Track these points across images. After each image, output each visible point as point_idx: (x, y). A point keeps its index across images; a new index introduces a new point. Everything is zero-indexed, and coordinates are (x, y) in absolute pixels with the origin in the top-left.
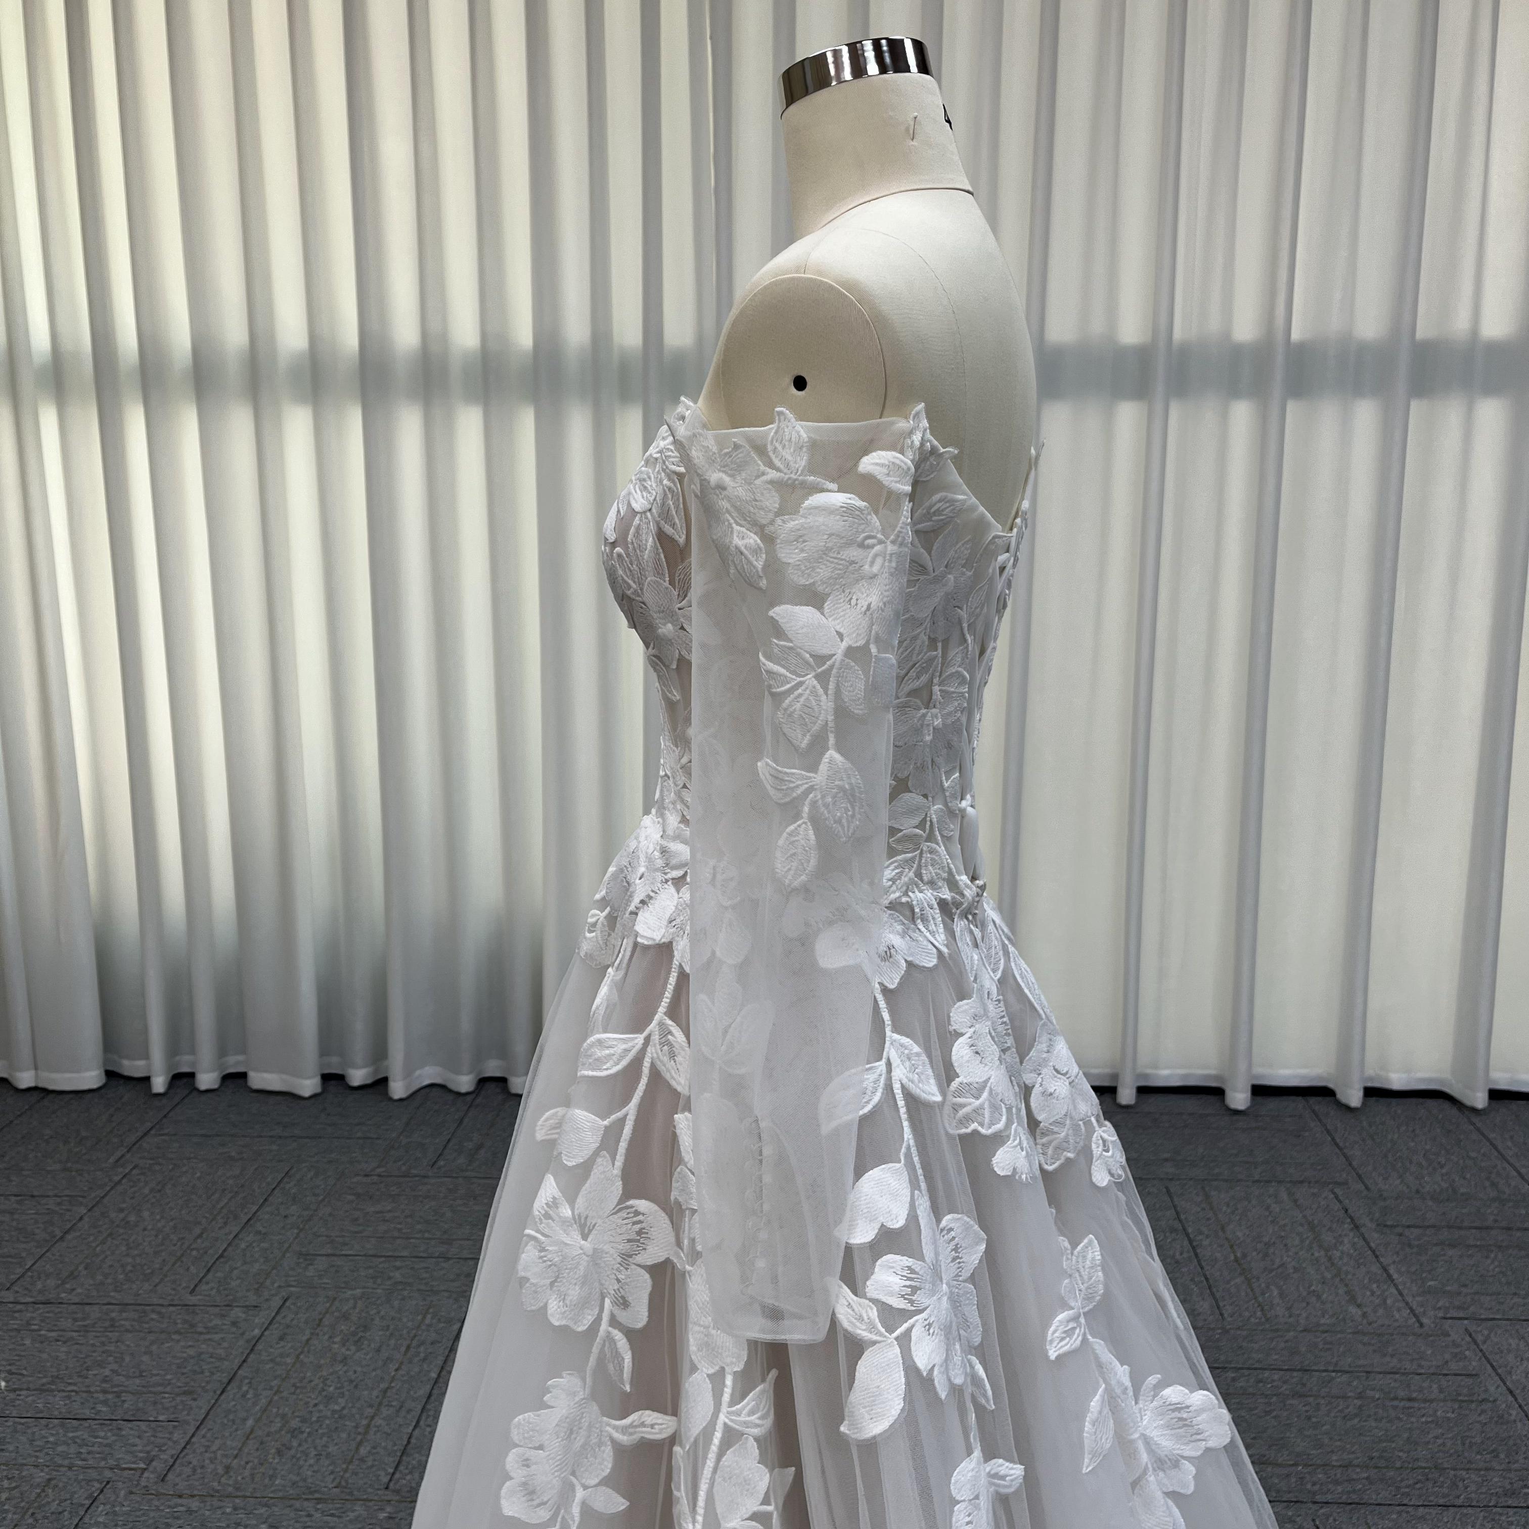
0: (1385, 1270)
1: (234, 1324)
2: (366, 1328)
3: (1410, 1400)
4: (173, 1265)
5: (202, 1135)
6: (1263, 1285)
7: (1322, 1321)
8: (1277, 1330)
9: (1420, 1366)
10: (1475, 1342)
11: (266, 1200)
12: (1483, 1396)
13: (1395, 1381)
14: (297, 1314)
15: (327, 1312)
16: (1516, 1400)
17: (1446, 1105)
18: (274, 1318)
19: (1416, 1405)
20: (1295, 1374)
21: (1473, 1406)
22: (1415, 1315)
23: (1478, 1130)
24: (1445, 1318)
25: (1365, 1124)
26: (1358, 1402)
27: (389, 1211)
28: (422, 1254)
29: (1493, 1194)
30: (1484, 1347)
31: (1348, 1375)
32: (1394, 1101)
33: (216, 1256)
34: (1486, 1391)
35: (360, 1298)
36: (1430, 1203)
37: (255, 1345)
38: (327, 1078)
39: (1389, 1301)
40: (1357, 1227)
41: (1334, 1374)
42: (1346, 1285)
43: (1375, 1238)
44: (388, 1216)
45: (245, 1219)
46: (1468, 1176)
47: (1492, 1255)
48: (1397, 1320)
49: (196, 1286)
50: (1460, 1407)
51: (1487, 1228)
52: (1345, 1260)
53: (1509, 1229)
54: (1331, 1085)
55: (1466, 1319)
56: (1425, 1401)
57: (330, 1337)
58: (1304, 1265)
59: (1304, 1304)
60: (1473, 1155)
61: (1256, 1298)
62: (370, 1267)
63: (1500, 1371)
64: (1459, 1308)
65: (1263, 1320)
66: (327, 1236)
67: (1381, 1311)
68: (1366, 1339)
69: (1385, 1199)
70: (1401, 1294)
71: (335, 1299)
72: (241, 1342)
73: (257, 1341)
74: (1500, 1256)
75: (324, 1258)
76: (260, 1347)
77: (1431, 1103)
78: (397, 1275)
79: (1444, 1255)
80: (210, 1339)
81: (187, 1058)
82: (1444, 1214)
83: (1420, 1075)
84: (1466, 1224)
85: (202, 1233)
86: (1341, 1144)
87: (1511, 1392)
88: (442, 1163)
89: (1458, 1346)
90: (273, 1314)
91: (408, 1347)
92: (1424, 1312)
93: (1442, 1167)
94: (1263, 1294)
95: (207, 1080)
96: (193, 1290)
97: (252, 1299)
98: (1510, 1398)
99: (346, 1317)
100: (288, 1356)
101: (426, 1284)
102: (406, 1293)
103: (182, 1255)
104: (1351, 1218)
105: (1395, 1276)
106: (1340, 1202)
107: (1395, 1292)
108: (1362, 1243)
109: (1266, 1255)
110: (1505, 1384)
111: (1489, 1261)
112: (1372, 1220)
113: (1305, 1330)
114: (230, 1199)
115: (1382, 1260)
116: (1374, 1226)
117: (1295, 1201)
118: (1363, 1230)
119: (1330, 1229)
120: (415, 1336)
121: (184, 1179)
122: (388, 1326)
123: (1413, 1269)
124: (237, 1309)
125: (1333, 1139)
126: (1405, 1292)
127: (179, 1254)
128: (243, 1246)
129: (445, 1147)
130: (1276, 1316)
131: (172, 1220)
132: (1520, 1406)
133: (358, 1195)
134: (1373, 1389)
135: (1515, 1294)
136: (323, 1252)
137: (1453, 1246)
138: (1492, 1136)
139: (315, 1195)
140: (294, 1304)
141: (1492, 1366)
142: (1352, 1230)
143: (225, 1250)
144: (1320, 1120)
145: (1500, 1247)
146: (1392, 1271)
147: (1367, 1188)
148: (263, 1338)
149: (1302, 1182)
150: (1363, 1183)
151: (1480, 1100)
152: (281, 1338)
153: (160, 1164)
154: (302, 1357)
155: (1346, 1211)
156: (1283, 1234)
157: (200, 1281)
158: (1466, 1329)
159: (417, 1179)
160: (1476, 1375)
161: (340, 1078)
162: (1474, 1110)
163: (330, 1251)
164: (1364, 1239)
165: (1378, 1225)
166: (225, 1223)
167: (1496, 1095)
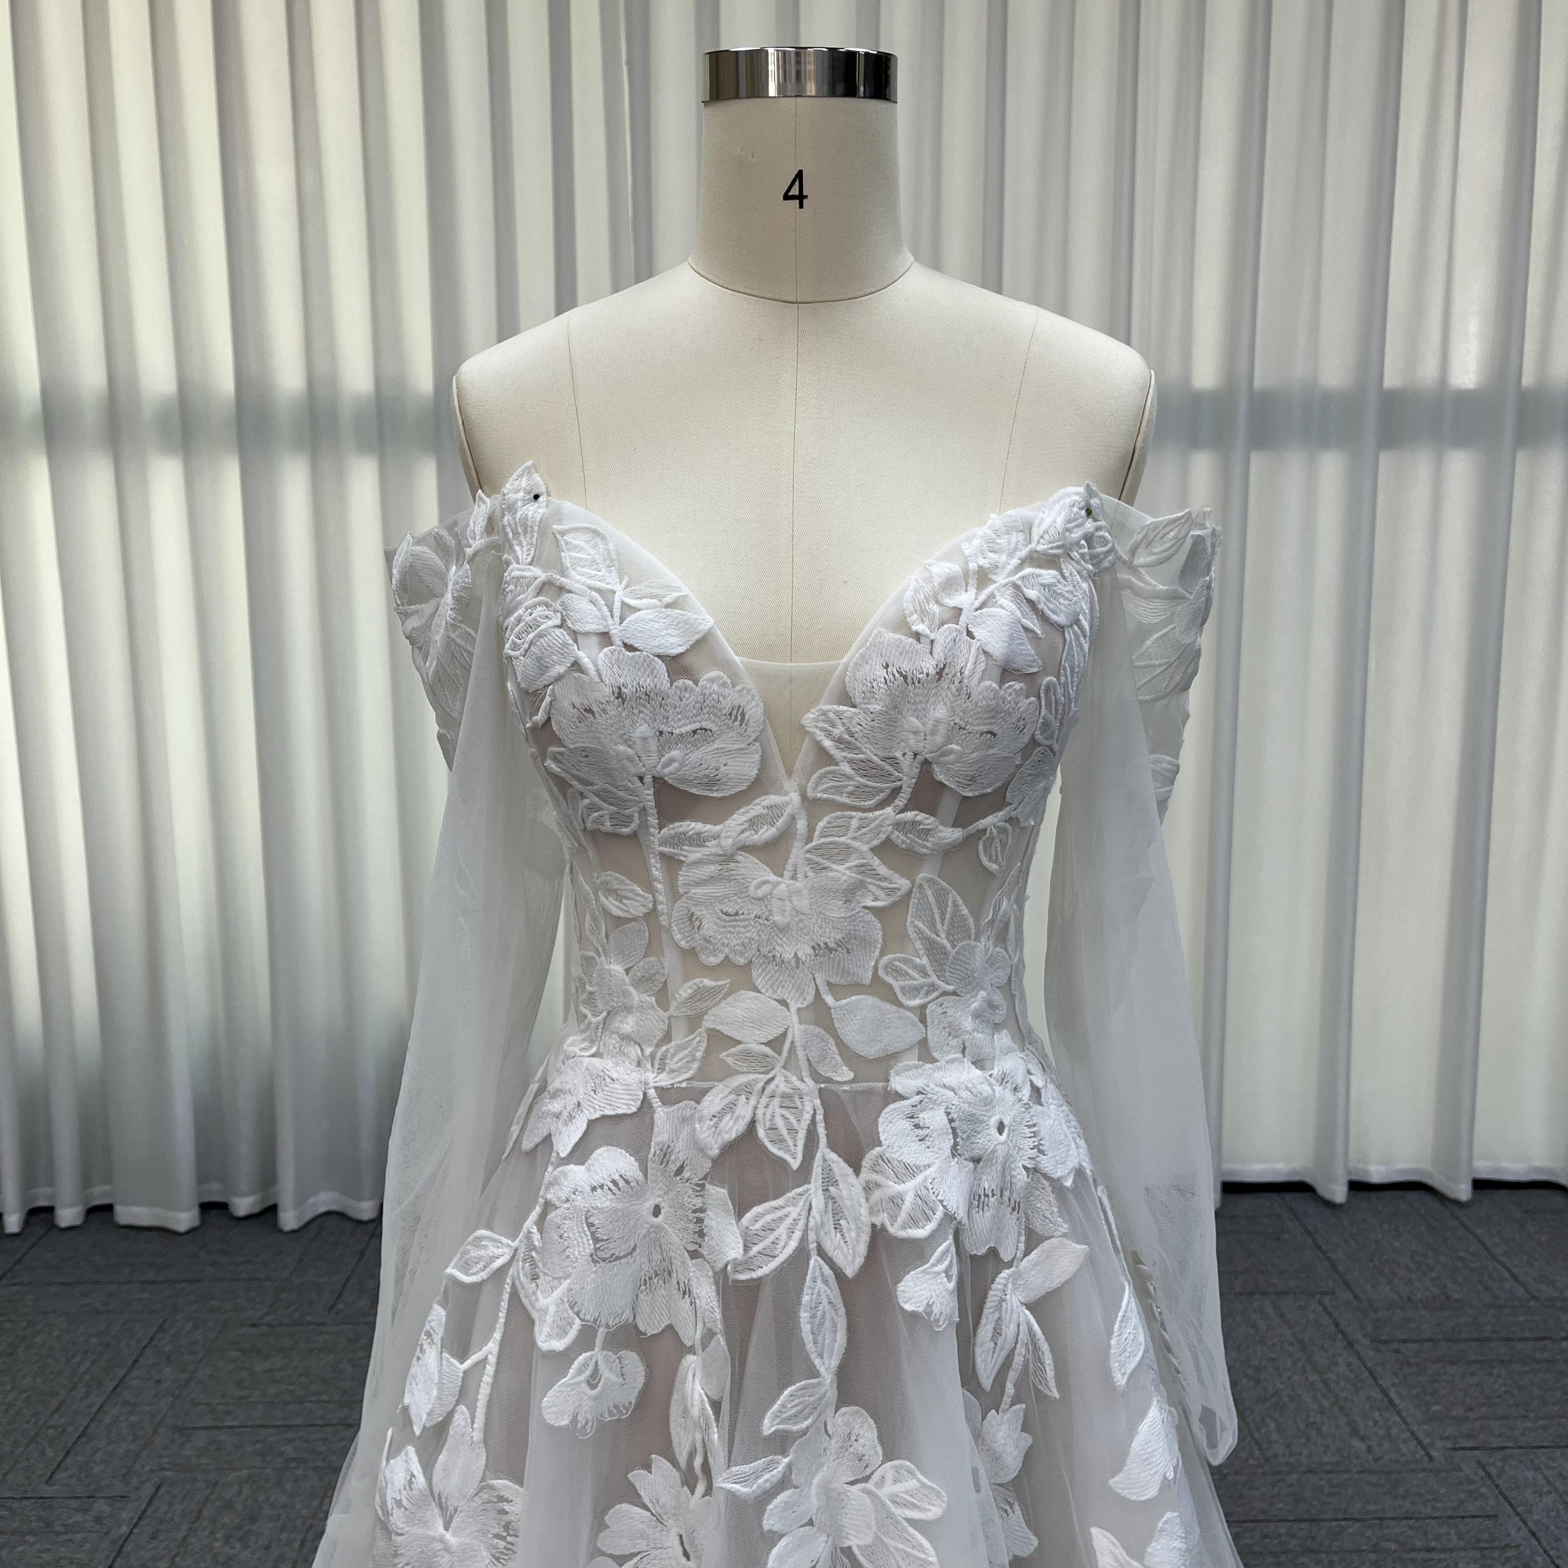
0: (1385, 1393)
1: (98, 1520)
2: (253, 1519)
3: (1428, 1550)
4: (26, 1447)
5: (62, 1284)
6: (1258, 1419)
7: (1325, 1459)
8: (1278, 1473)
9: (1434, 1508)
10: (1489, 1475)
11: (136, 1361)
12: (1506, 1541)
13: (1411, 1528)
14: (171, 1504)
15: (206, 1501)
16: (1540, 1543)
17: (1427, 1197)
18: (144, 1512)
19: (1436, 1556)
20: (1303, 1525)
21: (1496, 1554)
22: (1423, 1447)
23: (1463, 1225)
24: (1454, 1449)
25: (1346, 1223)
26: (1372, 1556)
27: (280, 1369)
28: (319, 1422)
29: (1488, 1299)
30: (1500, 1482)
31: (1358, 1525)
32: (1373, 1195)
33: (77, 1435)
34: (1508, 1535)
35: (247, 1481)
36: (1423, 1312)
37: (122, 1546)
38: (206, 1208)
39: (1394, 1432)
40: (1350, 1344)
41: (1343, 1523)
42: (1347, 1415)
43: (1370, 1355)
44: (279, 1375)
45: (110, 1385)
46: (1460, 1279)
47: (1496, 1372)
48: (1403, 1455)
49: (53, 1473)
50: (1483, 1556)
51: (1487, 1340)
52: (1342, 1384)
53: (1509, 1339)
54: (1308, 1180)
55: (1477, 1449)
56: (1445, 1550)
57: (211, 1533)
58: (1299, 1392)
59: (1303, 1440)
60: (1462, 1254)
61: (1251, 1435)
62: (258, 1441)
63: (1519, 1509)
64: (1469, 1436)
65: (1262, 1461)
66: (206, 1404)
67: (1386, 1445)
68: (1374, 1479)
69: (1376, 1311)
70: (1405, 1422)
71: (217, 1483)
72: (105, 1544)
73: (125, 1541)
74: (1504, 1372)
75: (204, 1432)
76: (128, 1548)
77: (1411, 1195)
78: (289, 1450)
79: (1445, 1374)
80: (70, 1540)
81: (44, 1190)
82: (1439, 1325)
83: (1399, 1166)
84: (1464, 1336)
85: (60, 1406)
86: (1324, 1247)
87: (1533, 1534)
88: (340, 1306)
89: (1470, 1482)
90: (144, 1506)
91: (303, 1541)
92: (1432, 1444)
93: (1432, 1270)
94: (1259, 1429)
95: (68, 1215)
96: (50, 1477)
97: (119, 1488)
98: (1534, 1542)
99: (228, 1506)
100: (161, 1558)
101: (324, 1459)
102: (299, 1472)
103: (37, 1434)
104: (1342, 1332)
105: (1397, 1401)
106: (1330, 1315)
107: (1397, 1418)
108: (1357, 1363)
109: (1258, 1382)
110: (1526, 1524)
111: (1493, 1379)
112: (1365, 1335)
113: (1309, 1471)
114: (94, 1362)
115: (1381, 1382)
116: (1368, 1343)
117: (1282, 1316)
118: (1357, 1347)
119: (1322, 1348)
120: (311, 1526)
121: (38, 1340)
122: (279, 1515)
123: (1415, 1392)
124: (102, 1501)
125: (1315, 1241)
126: (1409, 1420)
127: (32, 1433)
128: (108, 1420)
129: (344, 1285)
130: (1276, 1456)
131: (25, 1391)
132: (1545, 1552)
133: (244, 1351)
134: (1388, 1540)
135: (1525, 1417)
136: (202, 1424)
137: (1453, 1363)
138: (1479, 1232)
139: (193, 1353)
140: (168, 1493)
141: (1511, 1505)
142: (1345, 1348)
143: (87, 1427)
144: (1298, 1220)
145: (1502, 1362)
146: (1393, 1394)
147: (1356, 1297)
148: (132, 1536)
149: (1286, 1293)
150: (1352, 1291)
151: (1464, 1192)
152: (153, 1537)
153: (12, 1321)
154: (178, 1559)
155: (1337, 1325)
156: (1273, 1355)
157: (58, 1466)
158: (1479, 1462)
159: (312, 1327)
160: (1495, 1516)
161: (223, 1207)
162: (1457, 1202)
163: (210, 1423)
164: (1360, 1358)
165: (1373, 1341)
166: (88, 1393)
167: (1480, 1185)
